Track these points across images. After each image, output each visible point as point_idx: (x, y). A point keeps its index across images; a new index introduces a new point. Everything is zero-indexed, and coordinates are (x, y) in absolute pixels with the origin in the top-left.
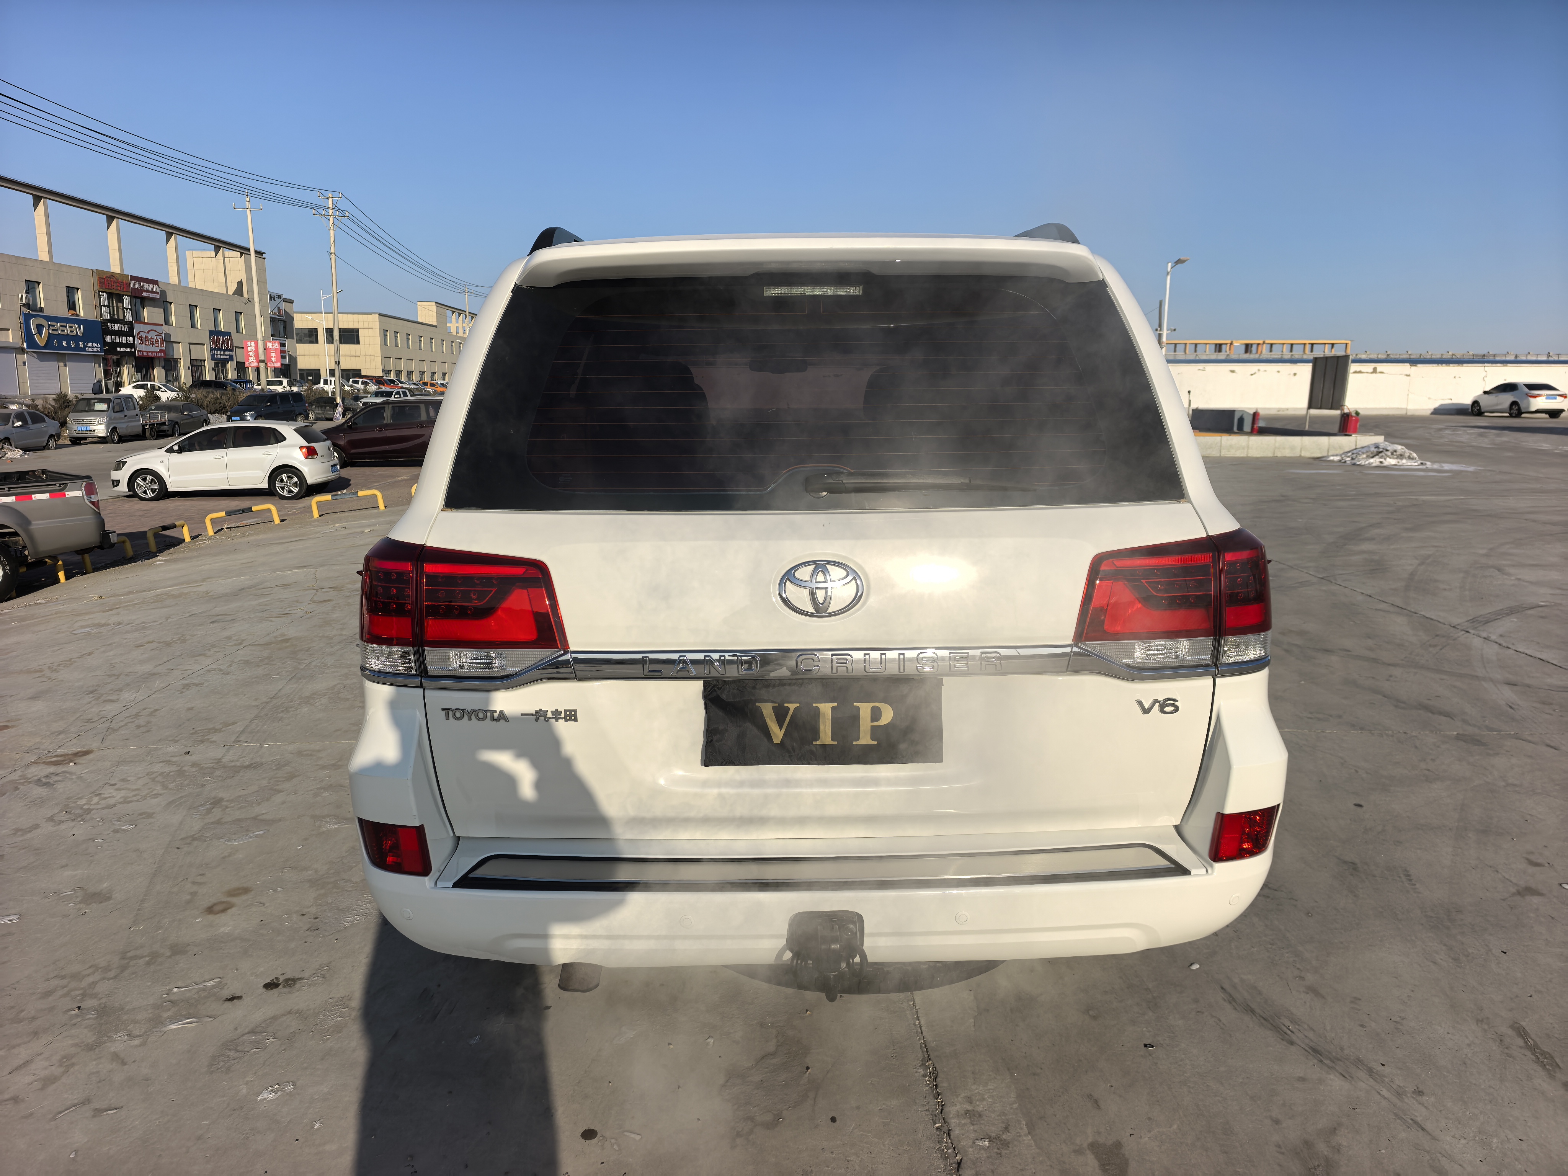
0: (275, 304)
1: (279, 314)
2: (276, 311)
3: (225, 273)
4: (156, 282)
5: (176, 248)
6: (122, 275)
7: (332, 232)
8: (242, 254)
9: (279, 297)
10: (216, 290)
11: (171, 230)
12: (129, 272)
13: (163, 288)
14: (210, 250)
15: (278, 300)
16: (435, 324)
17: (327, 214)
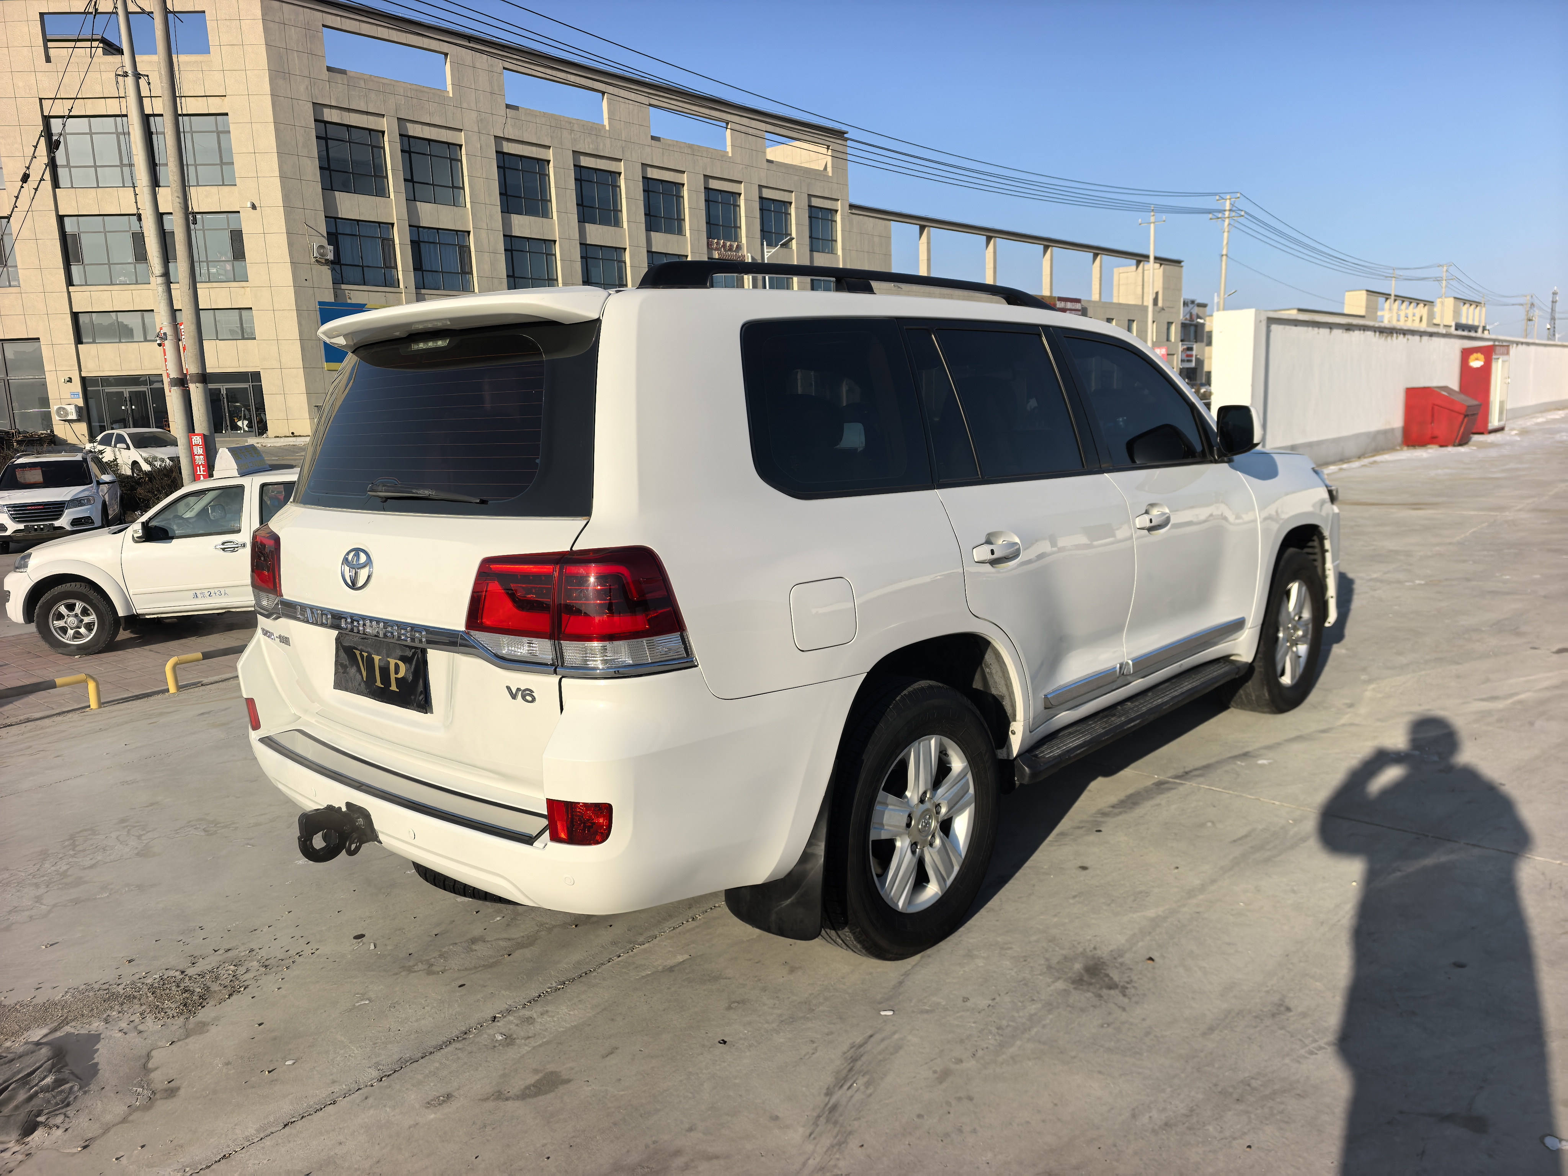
0: (1188, 309)
1: (1191, 319)
2: (1188, 317)
3: (1143, 285)
4: (1078, 301)
5: (1101, 267)
6: (1051, 297)
7: (1226, 234)
8: (1161, 265)
9: (1193, 302)
10: (1132, 302)
11: (1097, 251)
12: (1056, 294)
13: (1085, 305)
14: (1130, 265)
15: (1191, 306)
16: (1363, 313)
17: (1223, 216)
